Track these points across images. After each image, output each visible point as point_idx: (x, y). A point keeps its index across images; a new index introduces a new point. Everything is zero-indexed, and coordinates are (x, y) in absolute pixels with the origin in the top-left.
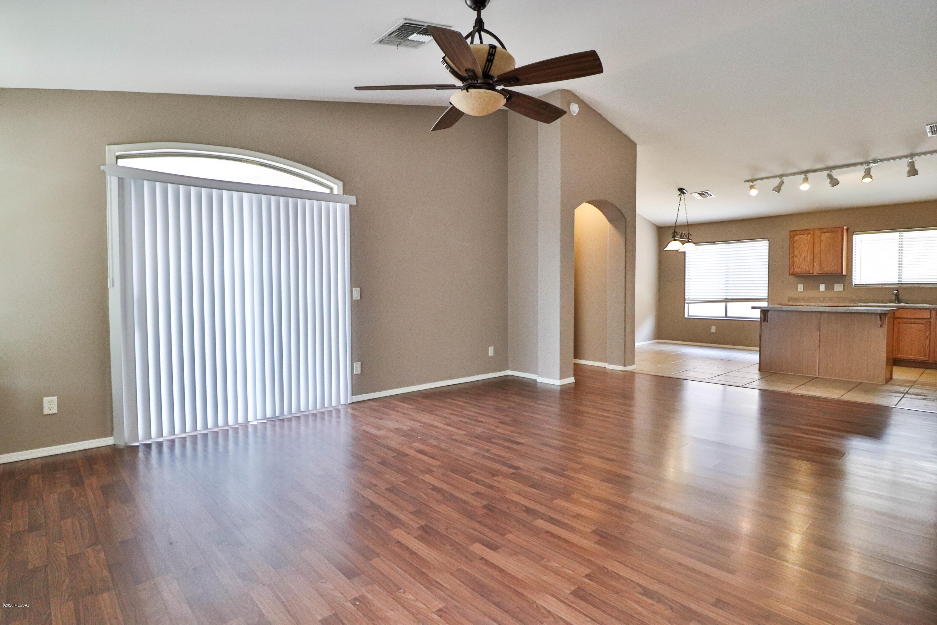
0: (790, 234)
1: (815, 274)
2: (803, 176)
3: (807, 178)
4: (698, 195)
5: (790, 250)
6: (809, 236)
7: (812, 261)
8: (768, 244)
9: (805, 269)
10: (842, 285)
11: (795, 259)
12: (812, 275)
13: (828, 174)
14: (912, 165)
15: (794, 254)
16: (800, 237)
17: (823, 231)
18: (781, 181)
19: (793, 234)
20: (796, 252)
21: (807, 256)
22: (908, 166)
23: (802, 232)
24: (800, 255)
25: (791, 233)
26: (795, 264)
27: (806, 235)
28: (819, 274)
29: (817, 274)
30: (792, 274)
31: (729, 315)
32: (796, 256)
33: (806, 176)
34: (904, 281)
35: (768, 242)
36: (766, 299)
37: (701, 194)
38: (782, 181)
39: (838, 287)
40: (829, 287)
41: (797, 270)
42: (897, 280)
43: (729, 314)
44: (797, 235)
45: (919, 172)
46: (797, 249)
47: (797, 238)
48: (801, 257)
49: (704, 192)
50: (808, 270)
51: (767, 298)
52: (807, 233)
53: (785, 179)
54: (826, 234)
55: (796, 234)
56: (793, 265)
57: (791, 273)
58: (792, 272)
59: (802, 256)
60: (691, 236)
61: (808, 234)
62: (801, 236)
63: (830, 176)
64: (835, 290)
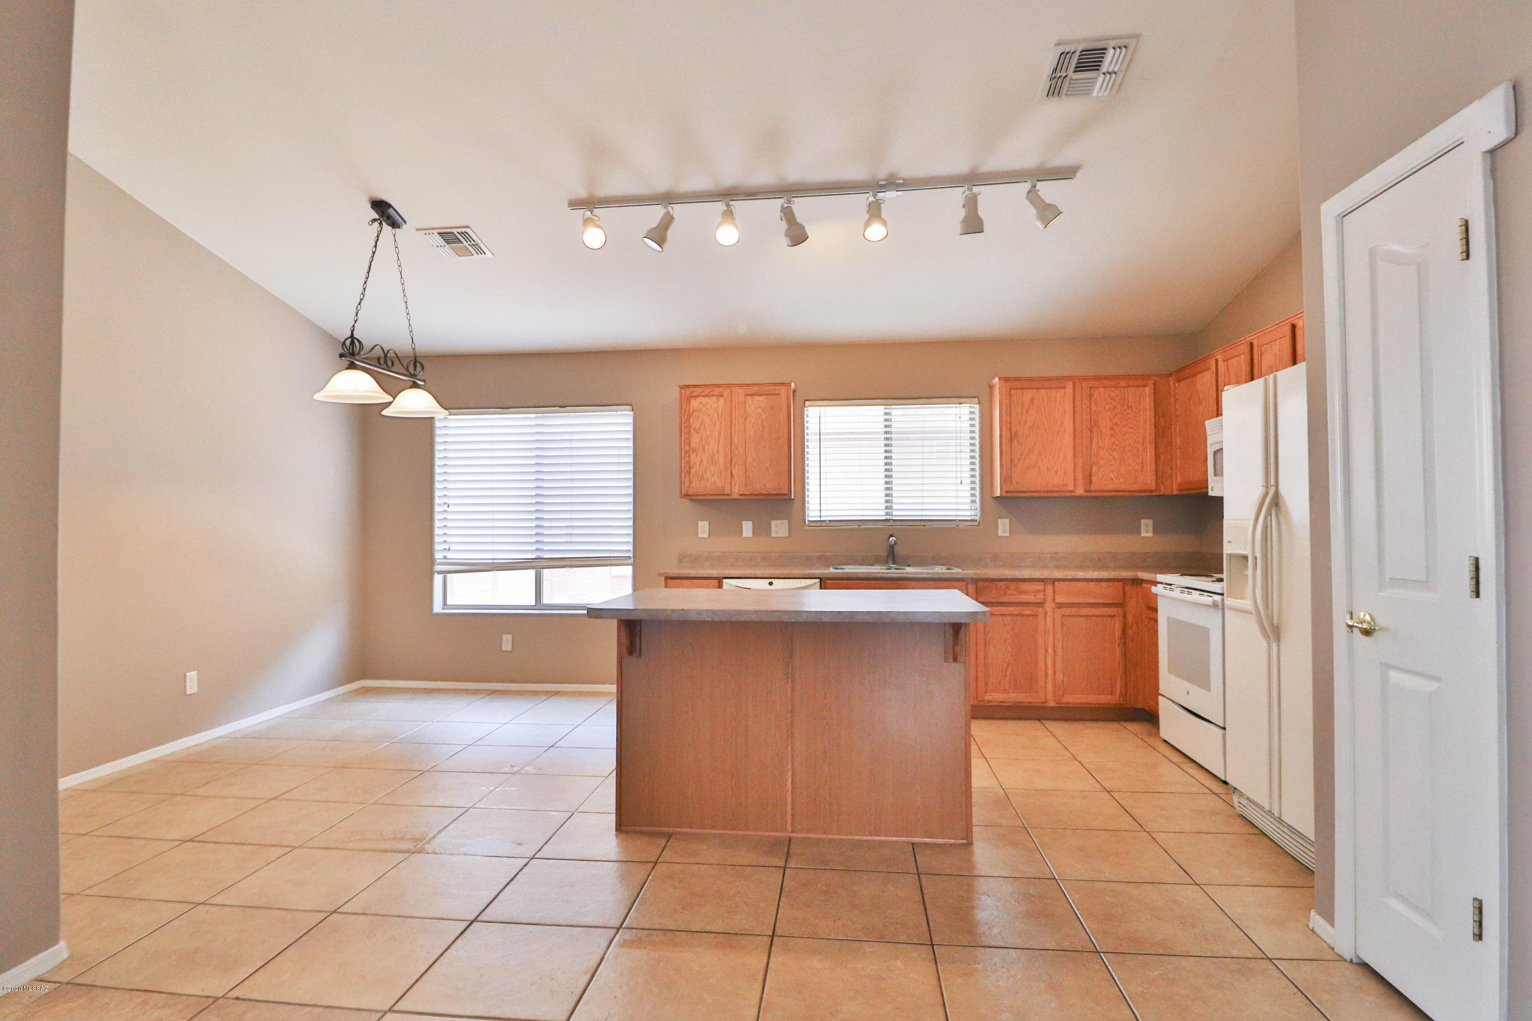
0: (681, 394)
1: (735, 496)
2: (720, 207)
3: (732, 214)
4: (441, 241)
5: (681, 436)
6: (722, 401)
7: (729, 465)
8: (630, 420)
9: (715, 483)
10: (786, 522)
11: (693, 456)
12: (729, 497)
13: (782, 206)
14: (971, 204)
15: (689, 444)
16: (701, 403)
17: (752, 390)
18: (665, 214)
19: (689, 392)
20: (695, 441)
21: (718, 451)
22: (964, 206)
23: (707, 391)
24: (704, 448)
25: (683, 392)
26: (693, 471)
27: (714, 399)
28: (744, 495)
29: (741, 495)
30: (686, 495)
31: (546, 600)
32: (694, 450)
33: (728, 205)
34: (897, 514)
35: (632, 413)
36: (629, 557)
37: (449, 237)
38: (668, 213)
39: (779, 528)
40: (761, 529)
41: (698, 486)
42: (883, 513)
43: (548, 598)
44: (696, 397)
45: (986, 227)
46: (697, 431)
47: (695, 404)
48: (704, 452)
49: (455, 231)
50: (720, 486)
51: (631, 555)
52: (716, 393)
53: (678, 210)
54: (757, 398)
55: (694, 394)
56: (689, 472)
57: (684, 493)
58: (687, 492)
59: (706, 451)
60: (423, 368)
61: (721, 395)
62: (705, 400)
63: (788, 215)
64: (773, 535)
